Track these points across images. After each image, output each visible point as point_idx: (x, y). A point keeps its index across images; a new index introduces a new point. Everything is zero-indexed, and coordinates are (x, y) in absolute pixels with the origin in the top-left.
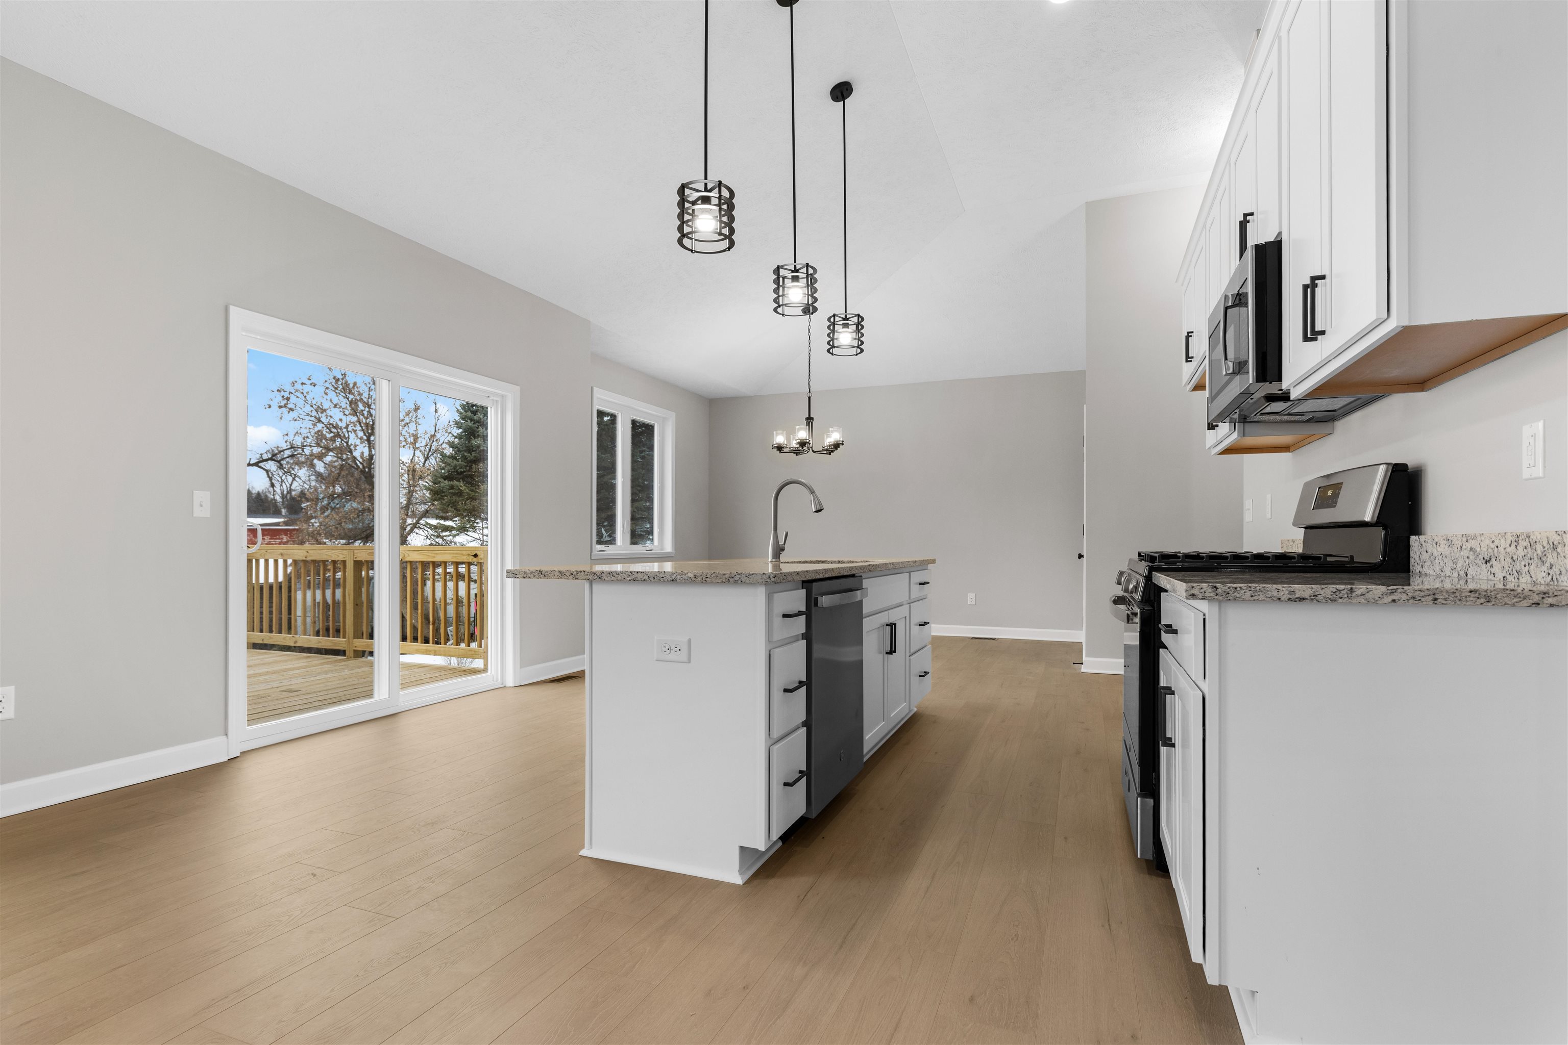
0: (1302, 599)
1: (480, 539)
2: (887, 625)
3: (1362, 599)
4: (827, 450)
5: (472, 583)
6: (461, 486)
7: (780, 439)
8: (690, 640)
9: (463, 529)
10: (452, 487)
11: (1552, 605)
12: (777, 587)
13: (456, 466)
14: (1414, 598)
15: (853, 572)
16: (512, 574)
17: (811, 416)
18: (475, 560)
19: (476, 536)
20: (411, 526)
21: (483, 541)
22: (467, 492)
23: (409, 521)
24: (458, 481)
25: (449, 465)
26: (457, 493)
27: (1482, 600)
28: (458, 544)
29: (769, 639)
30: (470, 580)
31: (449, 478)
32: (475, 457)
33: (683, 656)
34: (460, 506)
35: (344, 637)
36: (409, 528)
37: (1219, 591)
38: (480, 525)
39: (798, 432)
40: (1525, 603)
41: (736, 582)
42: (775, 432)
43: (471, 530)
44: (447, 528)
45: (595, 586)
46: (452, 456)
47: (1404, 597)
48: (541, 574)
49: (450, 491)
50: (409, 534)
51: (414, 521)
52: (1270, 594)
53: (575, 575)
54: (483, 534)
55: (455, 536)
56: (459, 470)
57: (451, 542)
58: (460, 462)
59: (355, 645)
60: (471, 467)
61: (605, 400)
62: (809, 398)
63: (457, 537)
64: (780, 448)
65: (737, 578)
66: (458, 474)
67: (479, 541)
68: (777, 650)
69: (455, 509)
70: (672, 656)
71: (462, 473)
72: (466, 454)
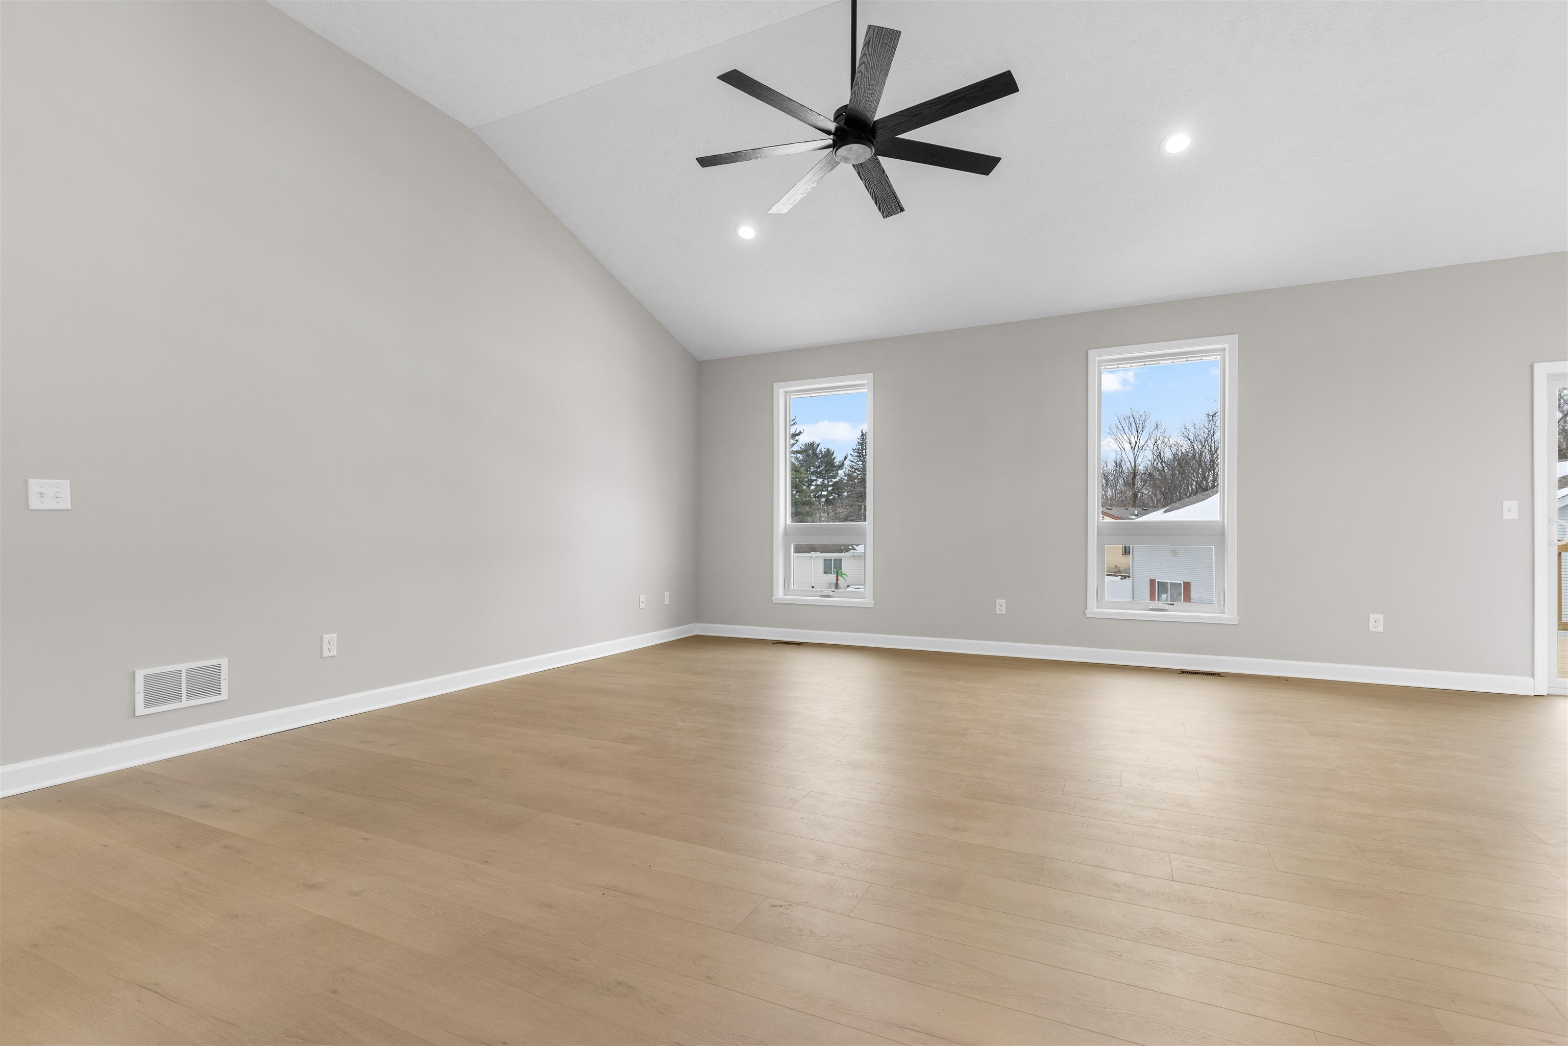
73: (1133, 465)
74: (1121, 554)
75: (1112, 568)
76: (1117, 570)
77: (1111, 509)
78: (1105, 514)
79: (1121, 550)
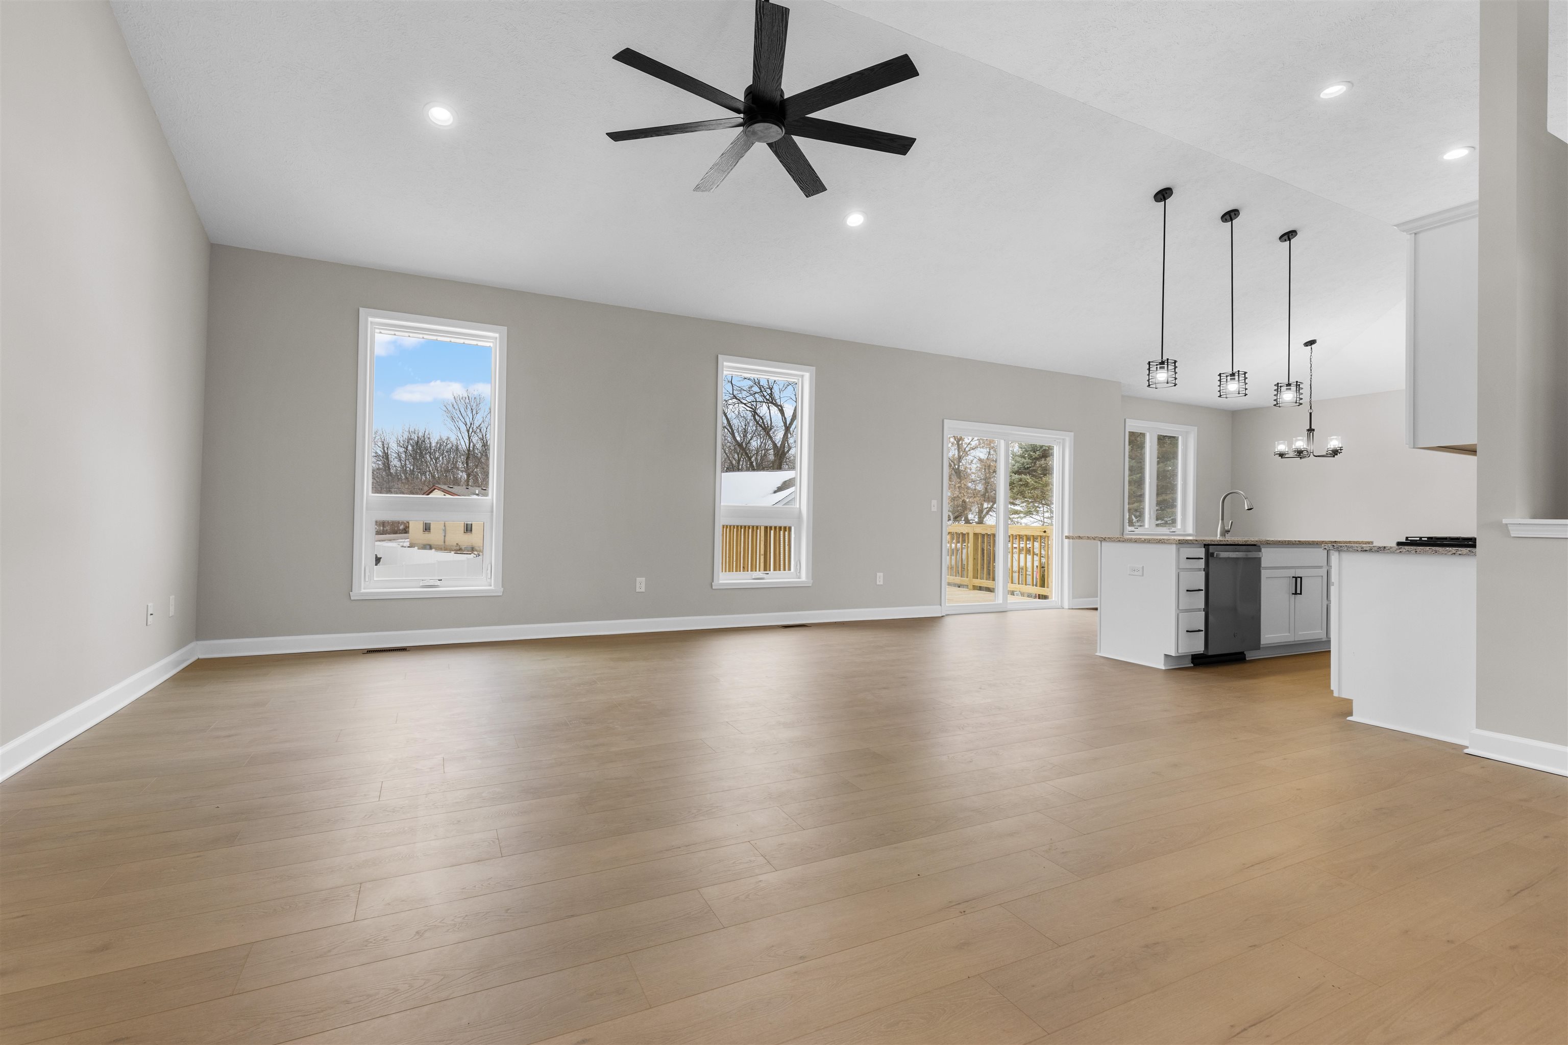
0: (1366, 551)
1: (1041, 521)
2: (1293, 577)
3: (1388, 551)
4: (1331, 454)
5: (1035, 556)
6: (1028, 479)
7: (1282, 448)
8: (1143, 567)
9: (1029, 513)
10: (1021, 480)
11: (1460, 554)
12: (1181, 545)
13: (1023, 464)
14: (1408, 551)
15: (1255, 543)
16: (1067, 537)
17: (1313, 428)
18: (1044, 534)
19: (1038, 518)
20: (987, 509)
21: (1044, 522)
22: (1032, 484)
23: (985, 505)
24: (1026, 475)
25: (1019, 462)
26: (1024, 485)
27: (1434, 552)
28: (1023, 525)
29: (1178, 568)
30: (1034, 554)
31: (1017, 472)
32: (1039, 455)
33: (1140, 573)
34: (1027, 494)
35: (967, 578)
36: (985, 511)
37: (1335, 547)
38: (1042, 509)
39: (1295, 442)
40: (1450, 553)
41: (1162, 542)
42: (1276, 442)
43: (1035, 513)
44: (1016, 512)
45: (1103, 543)
46: (1021, 455)
47: (1404, 550)
48: (1080, 538)
49: (1019, 483)
50: (985, 516)
51: (989, 506)
52: (1354, 549)
53: (1094, 539)
54: (1043, 517)
55: (1022, 518)
56: (1026, 467)
57: (1018, 522)
58: (1027, 460)
59: (974, 582)
60: (1035, 463)
61: (1134, 425)
62: (1311, 414)
63: (1024, 519)
64: (1282, 455)
65: (1163, 541)
66: (1025, 469)
67: (1041, 522)
68: (1181, 572)
69: (1023, 497)
70: (1136, 573)
71: (1028, 468)
72: (1031, 453)
73: (468, 446)
74: (463, 532)
75: (452, 546)
76: (458, 548)
77: (452, 488)
78: (447, 492)
79: (463, 528)
